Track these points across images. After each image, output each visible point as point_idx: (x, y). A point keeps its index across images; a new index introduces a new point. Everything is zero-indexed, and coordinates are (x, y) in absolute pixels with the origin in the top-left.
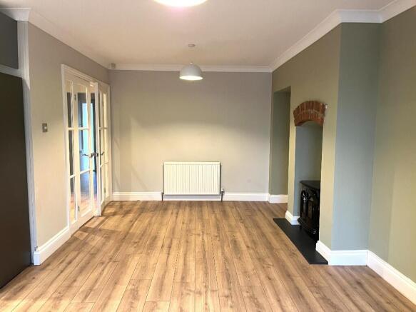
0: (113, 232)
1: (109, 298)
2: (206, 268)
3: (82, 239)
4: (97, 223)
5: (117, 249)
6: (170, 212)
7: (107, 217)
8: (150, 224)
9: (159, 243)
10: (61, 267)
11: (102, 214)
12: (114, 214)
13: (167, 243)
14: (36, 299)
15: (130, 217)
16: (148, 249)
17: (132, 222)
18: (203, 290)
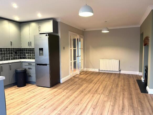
0: (81, 78)
1: (76, 91)
2: (104, 89)
3: (73, 79)
4: (78, 76)
5: (81, 82)
6: (100, 75)
7: (81, 75)
8: (93, 77)
9: (93, 82)
10: (66, 84)
11: (80, 74)
12: (83, 74)
13: (95, 82)
14: (60, 89)
15: (88, 75)
16: (90, 83)
17: (87, 76)
18: (101, 93)
